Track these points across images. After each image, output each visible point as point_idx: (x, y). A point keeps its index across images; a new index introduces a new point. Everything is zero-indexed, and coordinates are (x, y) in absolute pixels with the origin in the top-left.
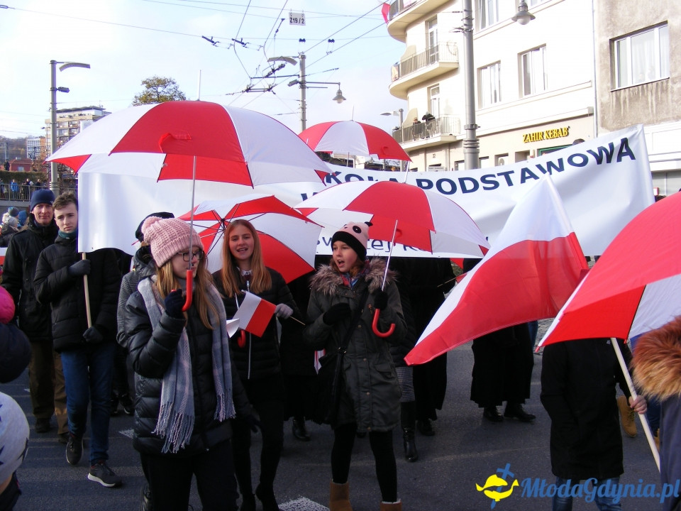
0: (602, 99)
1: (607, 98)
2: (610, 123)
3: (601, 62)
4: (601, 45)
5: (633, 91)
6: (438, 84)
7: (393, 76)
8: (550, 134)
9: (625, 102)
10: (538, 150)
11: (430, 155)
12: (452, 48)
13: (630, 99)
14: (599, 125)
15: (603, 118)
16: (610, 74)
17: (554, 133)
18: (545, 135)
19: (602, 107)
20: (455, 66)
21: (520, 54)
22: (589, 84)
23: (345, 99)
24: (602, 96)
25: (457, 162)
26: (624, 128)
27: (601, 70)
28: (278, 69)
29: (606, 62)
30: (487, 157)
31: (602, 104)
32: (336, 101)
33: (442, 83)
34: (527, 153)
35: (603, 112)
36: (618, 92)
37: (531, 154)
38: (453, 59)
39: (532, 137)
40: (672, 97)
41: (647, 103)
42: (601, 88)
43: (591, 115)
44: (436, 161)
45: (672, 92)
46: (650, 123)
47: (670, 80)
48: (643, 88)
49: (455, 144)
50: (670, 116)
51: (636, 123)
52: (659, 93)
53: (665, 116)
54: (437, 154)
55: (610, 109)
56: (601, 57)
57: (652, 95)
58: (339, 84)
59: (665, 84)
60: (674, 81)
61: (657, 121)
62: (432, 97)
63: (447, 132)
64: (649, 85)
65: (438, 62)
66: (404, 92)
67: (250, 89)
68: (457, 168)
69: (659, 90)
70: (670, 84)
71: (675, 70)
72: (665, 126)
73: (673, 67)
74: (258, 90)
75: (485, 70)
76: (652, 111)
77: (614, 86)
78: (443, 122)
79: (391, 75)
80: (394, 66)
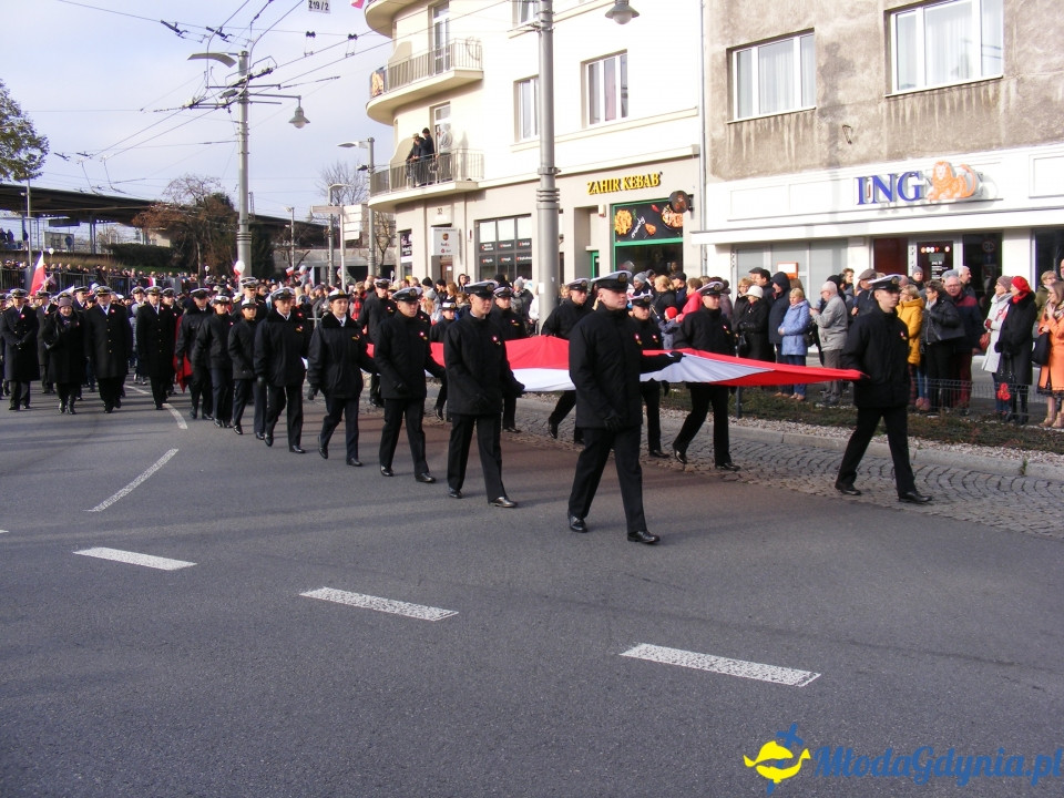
0: (715, 134)
1: (720, 132)
2: (725, 168)
3: (713, 80)
4: (714, 57)
5: (761, 124)
6: (449, 103)
7: (375, 88)
8: (631, 182)
9: (748, 140)
10: (612, 205)
11: (432, 211)
12: (472, 49)
13: (757, 136)
14: (708, 171)
15: (714, 162)
16: (726, 98)
17: (638, 180)
18: (623, 184)
19: (713, 145)
20: (477, 77)
21: (584, 63)
22: (694, 112)
23: (308, 122)
24: (714, 129)
25: (479, 222)
26: (744, 177)
27: (713, 92)
28: (259, 76)
29: (721, 81)
30: (529, 215)
31: (713, 140)
32: (293, 125)
33: (456, 103)
34: (594, 209)
35: (714, 152)
36: (739, 126)
37: (601, 211)
38: (473, 66)
39: (602, 186)
40: (820, 135)
41: (783, 142)
42: (712, 118)
43: (697, 156)
44: (444, 219)
45: (820, 129)
46: (786, 170)
47: (816, 111)
48: (776, 121)
49: (475, 194)
50: (817, 162)
51: (765, 171)
52: (801, 130)
53: (809, 162)
54: (446, 208)
55: (727, 149)
56: (713, 74)
57: (789, 130)
58: (299, 98)
59: (809, 117)
60: (822, 114)
61: (797, 168)
62: (436, 123)
63: (464, 175)
64: (786, 117)
65: (452, 68)
66: (389, 113)
67: (197, 104)
68: (477, 230)
69: (801, 124)
70: (816, 118)
71: (825, 98)
72: (808, 175)
73: (822, 93)
74: (207, 106)
75: (526, 85)
76: (790, 154)
77: (731, 117)
78: (459, 160)
79: (371, 86)
80: (377, 72)
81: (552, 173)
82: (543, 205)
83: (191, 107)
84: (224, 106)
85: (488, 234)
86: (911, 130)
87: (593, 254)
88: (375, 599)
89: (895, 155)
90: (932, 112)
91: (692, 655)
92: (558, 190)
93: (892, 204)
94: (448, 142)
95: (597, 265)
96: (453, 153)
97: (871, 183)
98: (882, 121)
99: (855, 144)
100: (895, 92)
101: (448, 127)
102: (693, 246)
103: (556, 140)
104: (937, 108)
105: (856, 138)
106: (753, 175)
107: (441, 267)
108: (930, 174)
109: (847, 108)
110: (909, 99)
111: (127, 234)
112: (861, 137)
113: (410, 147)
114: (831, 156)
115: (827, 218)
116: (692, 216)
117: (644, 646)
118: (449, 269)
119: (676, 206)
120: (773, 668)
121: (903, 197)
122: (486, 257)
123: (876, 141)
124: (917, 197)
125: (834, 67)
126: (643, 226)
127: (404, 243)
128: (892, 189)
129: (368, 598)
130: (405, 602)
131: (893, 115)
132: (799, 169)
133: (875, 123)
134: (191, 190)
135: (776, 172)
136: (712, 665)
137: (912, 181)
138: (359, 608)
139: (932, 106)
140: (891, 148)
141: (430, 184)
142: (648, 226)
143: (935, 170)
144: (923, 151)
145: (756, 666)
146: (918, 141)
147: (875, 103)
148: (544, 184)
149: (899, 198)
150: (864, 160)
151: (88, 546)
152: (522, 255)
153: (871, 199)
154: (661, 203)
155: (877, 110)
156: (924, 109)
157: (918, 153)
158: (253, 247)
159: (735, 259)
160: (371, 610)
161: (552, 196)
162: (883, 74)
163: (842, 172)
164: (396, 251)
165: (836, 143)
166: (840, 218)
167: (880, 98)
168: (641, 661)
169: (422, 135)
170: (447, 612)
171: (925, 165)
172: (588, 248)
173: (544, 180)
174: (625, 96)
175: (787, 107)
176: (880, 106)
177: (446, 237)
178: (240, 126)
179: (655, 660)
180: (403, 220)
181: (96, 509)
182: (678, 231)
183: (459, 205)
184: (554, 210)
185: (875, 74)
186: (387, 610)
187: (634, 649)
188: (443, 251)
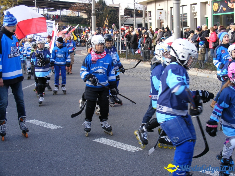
10: (212, 1)
11: (157, 4)
25: (171, 8)
30: (186, 5)
34: (207, 3)
44: (161, 7)
82: (175, 2)
87: (207, 18)
91: (113, 141)
107: (161, 23)
117: (103, 138)
118: (163, 24)
119: (232, 1)
127: (150, 16)
129: (43, 122)
130: (51, 124)
138: (37, 125)
142: (223, 8)
152: (185, 19)
160: (40, 126)
164: (148, 18)
170: (60, 127)
172: (206, 16)
177: (161, 13)
180: (149, 8)
182: (233, 10)
186: (44, 126)
187: (99, 139)
188: (160, 18)
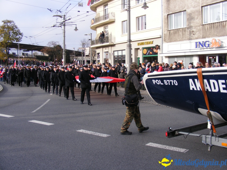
0: (165, 33)
1: (166, 32)
2: (167, 40)
3: (164, 21)
4: (164, 16)
5: (175, 31)
6: (108, 26)
7: (92, 23)
8: (147, 43)
9: (172, 34)
10: (142, 48)
11: (104, 49)
12: (113, 14)
13: (174, 33)
14: (163, 41)
15: (165, 39)
16: (167, 25)
17: (148, 42)
18: (145, 43)
19: (164, 35)
20: (114, 20)
21: (137, 18)
22: (160, 28)
23: (78, 30)
24: (164, 32)
25: (114, 51)
26: (171, 42)
27: (164, 24)
28: (68, 20)
29: (166, 22)
30: (125, 50)
31: (164, 34)
32: (75, 31)
33: (110, 26)
34: (139, 49)
35: (165, 37)
36: (170, 31)
38: (113, 18)
39: (140, 44)
40: (187, 33)
41: (179, 35)
42: (164, 29)
43: (161, 37)
44: (107, 51)
45: (187, 32)
46: (180, 41)
47: (187, 28)
48: (178, 30)
49: (113, 45)
50: (187, 39)
51: (176, 41)
52: (183, 32)
53: (185, 39)
54: (107, 48)
55: (167, 36)
56: (164, 20)
57: (181, 32)
58: (76, 25)
59: (185, 29)
60: (188, 28)
61: (182, 40)
62: (105, 30)
63: (111, 41)
64: (180, 29)
65: (109, 19)
66: (95, 28)
67: (54, 26)
68: (114, 53)
69: (183, 31)
70: (187, 29)
71: (188, 25)
72: (185, 42)
73: (188, 24)
74: (57, 26)
75: (124, 22)
76: (181, 37)
77: (168, 29)
78: (110, 38)
79: (91, 22)
80: (93, 19)
81: (130, 41)
82: (128, 48)
83: (53, 27)
84: (60, 27)
85: (116, 54)
86: (207, 32)
87: (139, 58)
88: (93, 132)
89: (204, 37)
90: (212, 28)
91: (161, 145)
92: (131, 45)
93: (203, 48)
94: (107, 34)
95: (139, 61)
96: (109, 36)
97: (198, 43)
98: (201, 30)
99: (195, 35)
100: (204, 24)
101: (108, 31)
102: (160, 57)
103: (131, 34)
104: (213, 27)
105: (195, 34)
106: (173, 42)
107: (106, 61)
108: (211, 41)
109: (193, 27)
110: (206, 25)
111: (39, 53)
112: (196, 33)
113: (100, 35)
114: (190, 37)
115: (189, 51)
116: (160, 50)
117: (151, 143)
118: (108, 61)
119: (156, 48)
120: (178, 148)
121: (205, 46)
122: (115, 59)
123: (199, 34)
124: (208, 46)
125: (190, 18)
126: (149, 52)
127: (98, 56)
128: (203, 45)
129: (91, 132)
130: (99, 133)
131: (203, 29)
132: (183, 40)
133: (199, 30)
134: (53, 44)
135: (178, 41)
136: (165, 147)
137: (207, 43)
138: (89, 134)
139: (211, 27)
140: (203, 36)
141: (104, 43)
142: (150, 52)
143: (212, 41)
144: (210, 36)
145: (175, 148)
146: (209, 34)
147: (199, 26)
148: (128, 43)
149: (204, 46)
150: (197, 38)
151: (31, 120)
152: (123, 58)
153: (198, 47)
154: (153, 47)
155: (200, 28)
156: (210, 27)
157: (208, 37)
158: (66, 56)
159: (169, 59)
160: (92, 135)
161: (130, 46)
162: (201, 20)
163: (192, 41)
164: (96, 57)
165: (191, 35)
166: (192, 51)
167: (200, 25)
168: (150, 146)
169: (102, 33)
170: (108, 135)
171: (210, 39)
172: (137, 57)
173: (128, 42)
174: (145, 24)
175: (180, 27)
176: (200, 27)
177: (107, 54)
178: (63, 31)
179: (153, 146)
180: (98, 51)
181: (33, 112)
182: (157, 53)
183: (110, 48)
184: (130, 49)
185: (199, 20)
186: (95, 135)
187: (148, 144)
188: (106, 57)
